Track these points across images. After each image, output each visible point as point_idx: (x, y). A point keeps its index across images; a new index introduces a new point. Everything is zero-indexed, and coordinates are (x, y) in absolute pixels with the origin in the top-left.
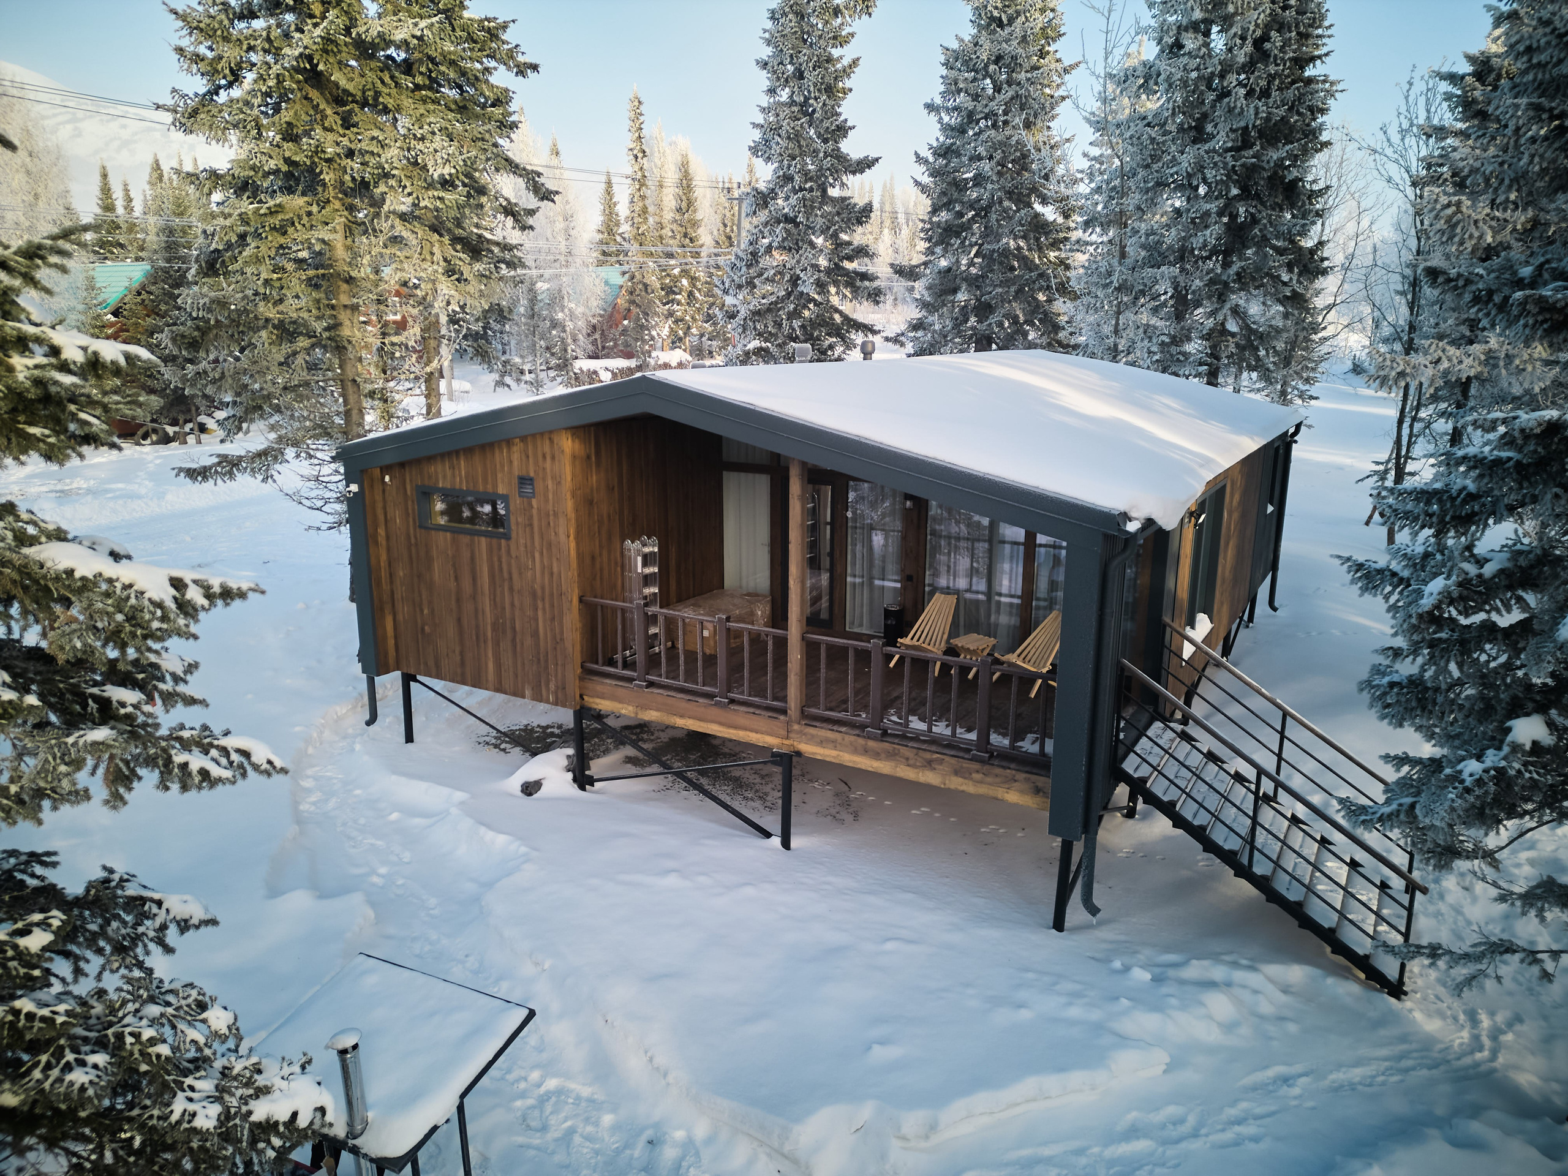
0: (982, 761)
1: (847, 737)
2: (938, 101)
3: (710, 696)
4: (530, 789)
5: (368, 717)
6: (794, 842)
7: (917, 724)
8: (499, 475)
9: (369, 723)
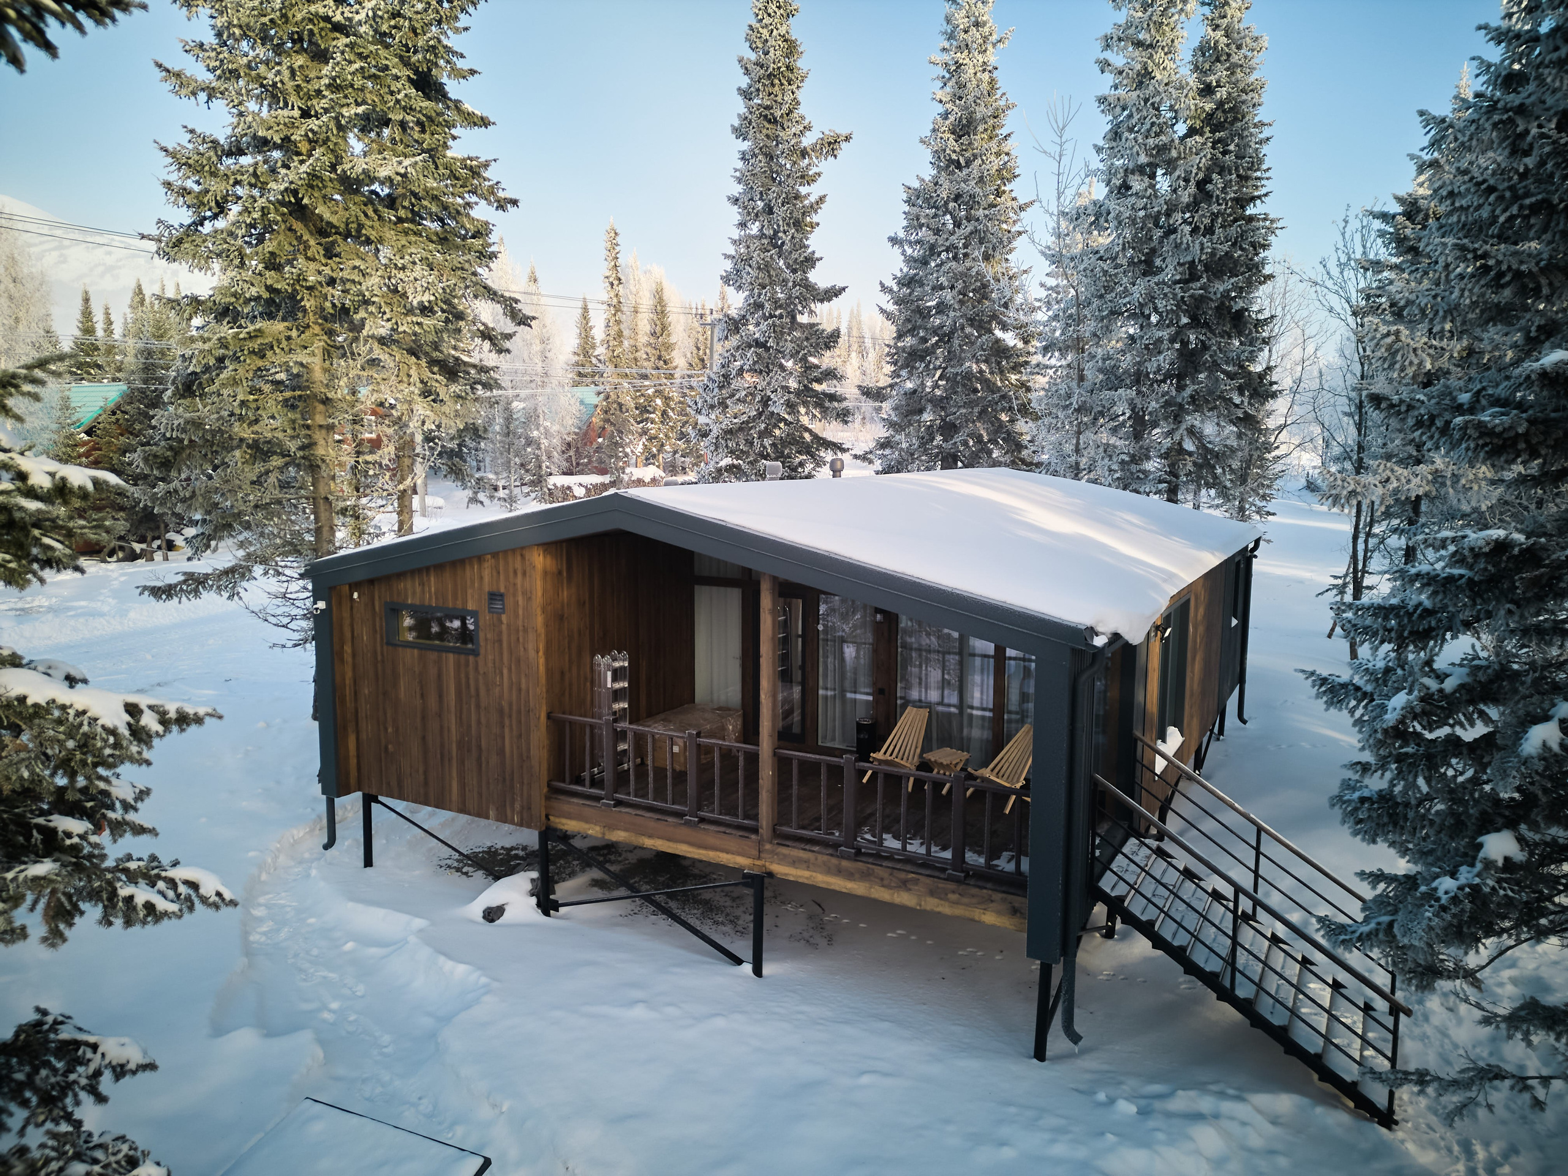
0: (958, 881)
1: (820, 857)
2: (901, 234)
3: (679, 815)
4: (492, 914)
5: (325, 840)
6: (766, 970)
7: (891, 843)
8: (470, 591)
9: (327, 847)
